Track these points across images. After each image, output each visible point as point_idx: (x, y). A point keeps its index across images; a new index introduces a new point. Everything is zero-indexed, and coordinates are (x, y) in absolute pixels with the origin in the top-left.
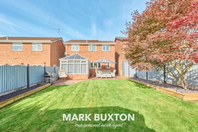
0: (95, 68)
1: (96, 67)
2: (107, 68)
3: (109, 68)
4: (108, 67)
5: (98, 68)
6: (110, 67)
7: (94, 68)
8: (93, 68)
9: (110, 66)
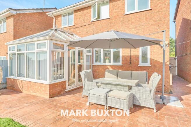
0: (107, 64)
1: (110, 62)
2: (141, 64)
3: (148, 64)
4: (145, 59)
5: (112, 63)
6: (149, 61)
7: (105, 62)
8: (102, 63)
9: (149, 56)
